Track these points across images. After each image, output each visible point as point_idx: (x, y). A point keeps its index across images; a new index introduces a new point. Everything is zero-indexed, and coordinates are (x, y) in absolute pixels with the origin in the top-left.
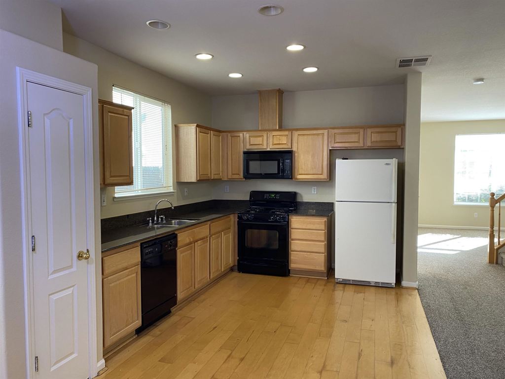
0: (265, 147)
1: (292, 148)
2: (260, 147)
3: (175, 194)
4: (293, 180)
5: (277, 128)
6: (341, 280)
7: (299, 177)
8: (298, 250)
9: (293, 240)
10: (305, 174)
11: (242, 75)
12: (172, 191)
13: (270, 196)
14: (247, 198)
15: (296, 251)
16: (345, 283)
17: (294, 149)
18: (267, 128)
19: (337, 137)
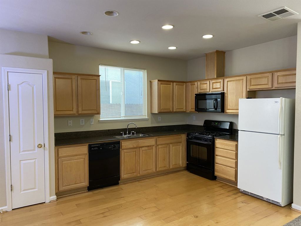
0: (208, 90)
1: (223, 91)
2: (206, 91)
3: (150, 120)
4: (225, 113)
5: (216, 77)
6: (243, 191)
7: (228, 111)
8: (219, 163)
9: (217, 155)
10: (231, 109)
11: (177, 48)
12: (147, 118)
13: (215, 124)
14: (202, 124)
15: (219, 164)
16: (245, 193)
17: (225, 91)
18: (210, 78)
19: (252, 80)
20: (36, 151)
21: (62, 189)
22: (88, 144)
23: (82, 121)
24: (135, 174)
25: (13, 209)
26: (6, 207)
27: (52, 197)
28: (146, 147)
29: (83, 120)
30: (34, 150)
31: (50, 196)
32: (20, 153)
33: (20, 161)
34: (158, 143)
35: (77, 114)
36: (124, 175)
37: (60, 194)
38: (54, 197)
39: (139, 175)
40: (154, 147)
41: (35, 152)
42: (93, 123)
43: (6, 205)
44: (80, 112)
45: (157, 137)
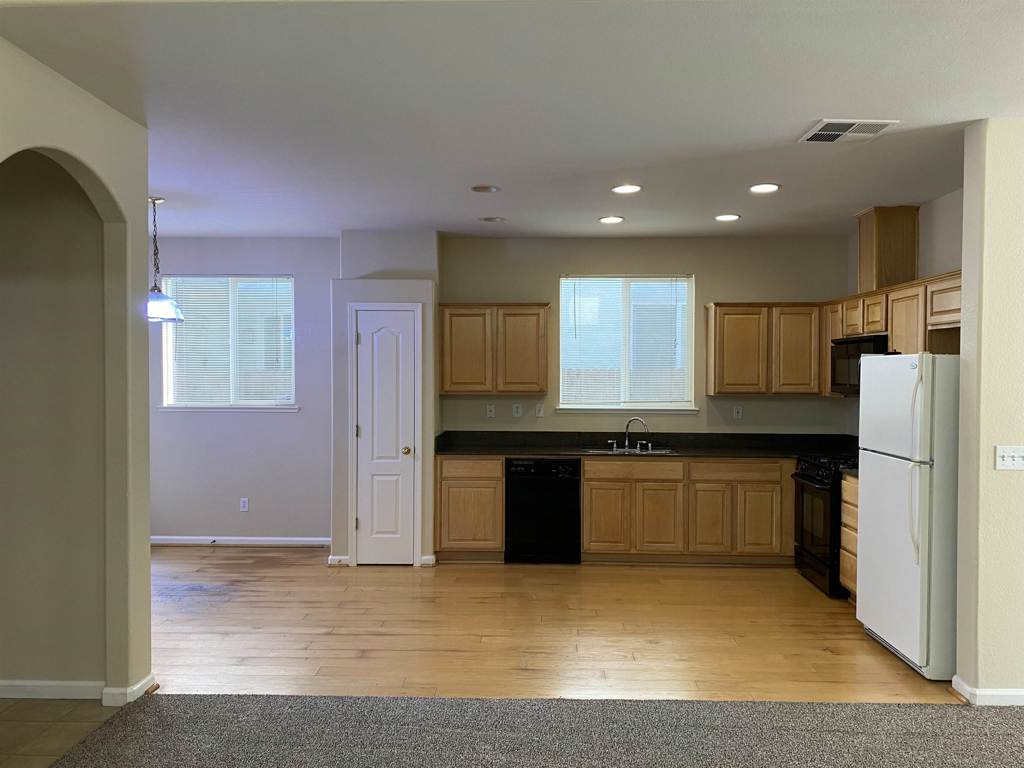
0: (859, 331)
1: (887, 330)
2: (856, 329)
5: (875, 289)
9: (842, 525)
12: (693, 408)
17: (889, 333)
18: (865, 290)
19: (934, 298)
20: (400, 461)
21: (446, 544)
22: (503, 458)
23: (518, 408)
24: (621, 547)
25: (358, 565)
26: (346, 557)
27: (425, 557)
28: (656, 481)
29: (520, 406)
30: (397, 457)
31: (423, 554)
32: (372, 459)
33: (374, 475)
34: (695, 476)
35: (494, 393)
36: (589, 542)
37: (442, 556)
38: (430, 559)
39: (633, 551)
40: (680, 485)
41: (396, 461)
42: (541, 415)
43: (347, 555)
44: (501, 388)
45: (695, 459)
